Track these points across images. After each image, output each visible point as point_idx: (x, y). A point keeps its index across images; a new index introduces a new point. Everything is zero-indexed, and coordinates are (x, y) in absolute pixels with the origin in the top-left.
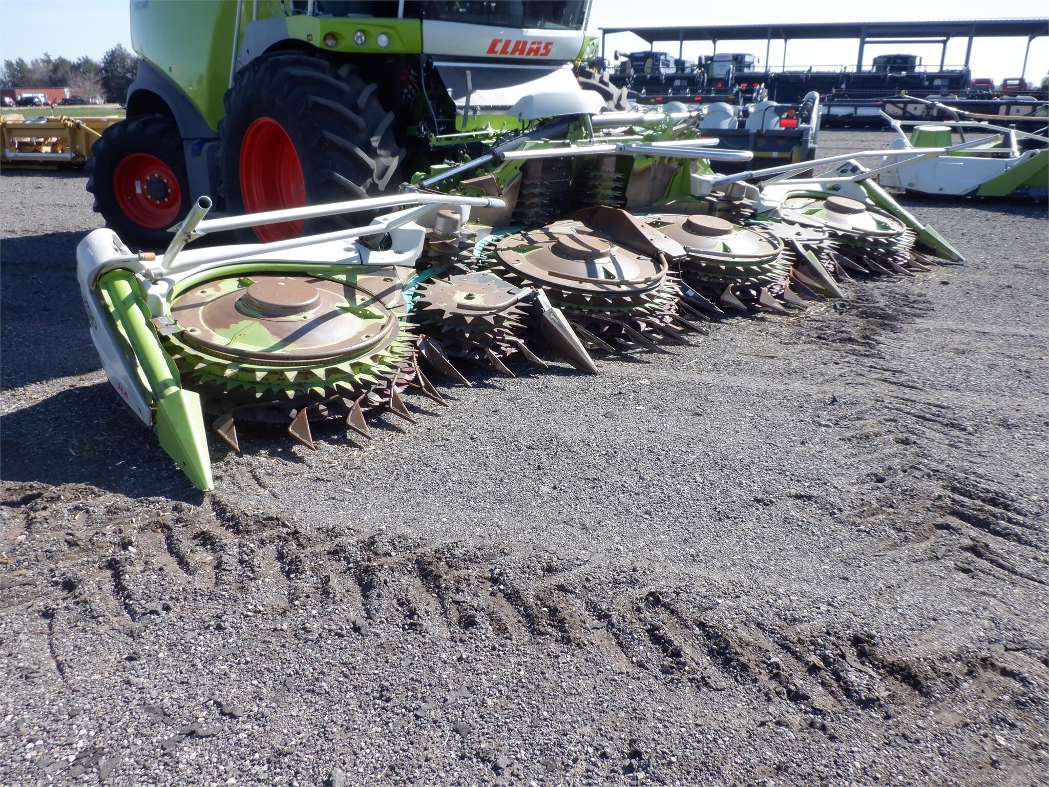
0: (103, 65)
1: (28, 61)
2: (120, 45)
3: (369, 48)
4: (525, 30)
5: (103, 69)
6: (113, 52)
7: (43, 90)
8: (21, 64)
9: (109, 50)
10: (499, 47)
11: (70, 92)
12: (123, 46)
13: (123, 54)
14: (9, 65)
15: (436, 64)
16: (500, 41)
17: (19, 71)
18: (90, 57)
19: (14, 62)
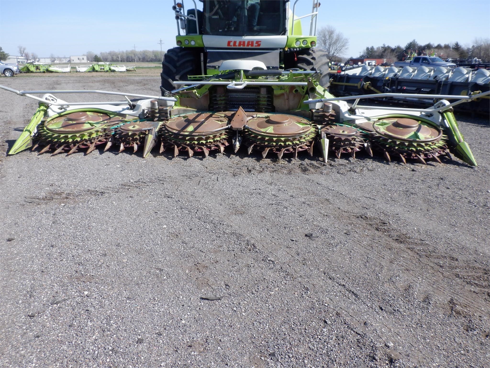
0: (405, 49)
1: (375, 47)
2: (414, 40)
3: (189, 46)
4: (244, 37)
5: (404, 51)
6: (411, 43)
7: (375, 60)
8: (372, 48)
9: (409, 42)
10: (232, 44)
11: (386, 61)
12: (416, 41)
13: (415, 44)
14: (368, 49)
15: (208, 50)
16: (232, 41)
17: (371, 52)
18: (400, 46)
19: (370, 48)
